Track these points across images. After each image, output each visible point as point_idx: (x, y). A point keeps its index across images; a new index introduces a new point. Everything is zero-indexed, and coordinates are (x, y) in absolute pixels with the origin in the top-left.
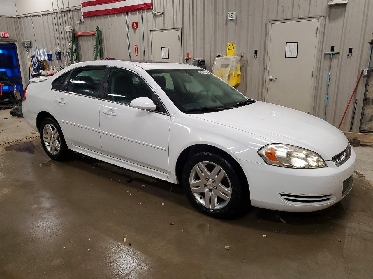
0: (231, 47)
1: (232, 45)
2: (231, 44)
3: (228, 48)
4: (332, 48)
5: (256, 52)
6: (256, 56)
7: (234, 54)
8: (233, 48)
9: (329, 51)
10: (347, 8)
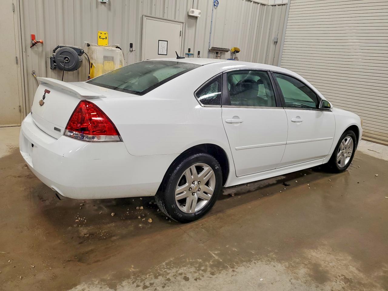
0: (103, 36)
1: (105, 34)
2: (103, 33)
3: (100, 37)
4: (189, 50)
5: (131, 45)
6: (131, 50)
7: (107, 44)
8: (106, 37)
9: (187, 52)
10: (198, 20)
